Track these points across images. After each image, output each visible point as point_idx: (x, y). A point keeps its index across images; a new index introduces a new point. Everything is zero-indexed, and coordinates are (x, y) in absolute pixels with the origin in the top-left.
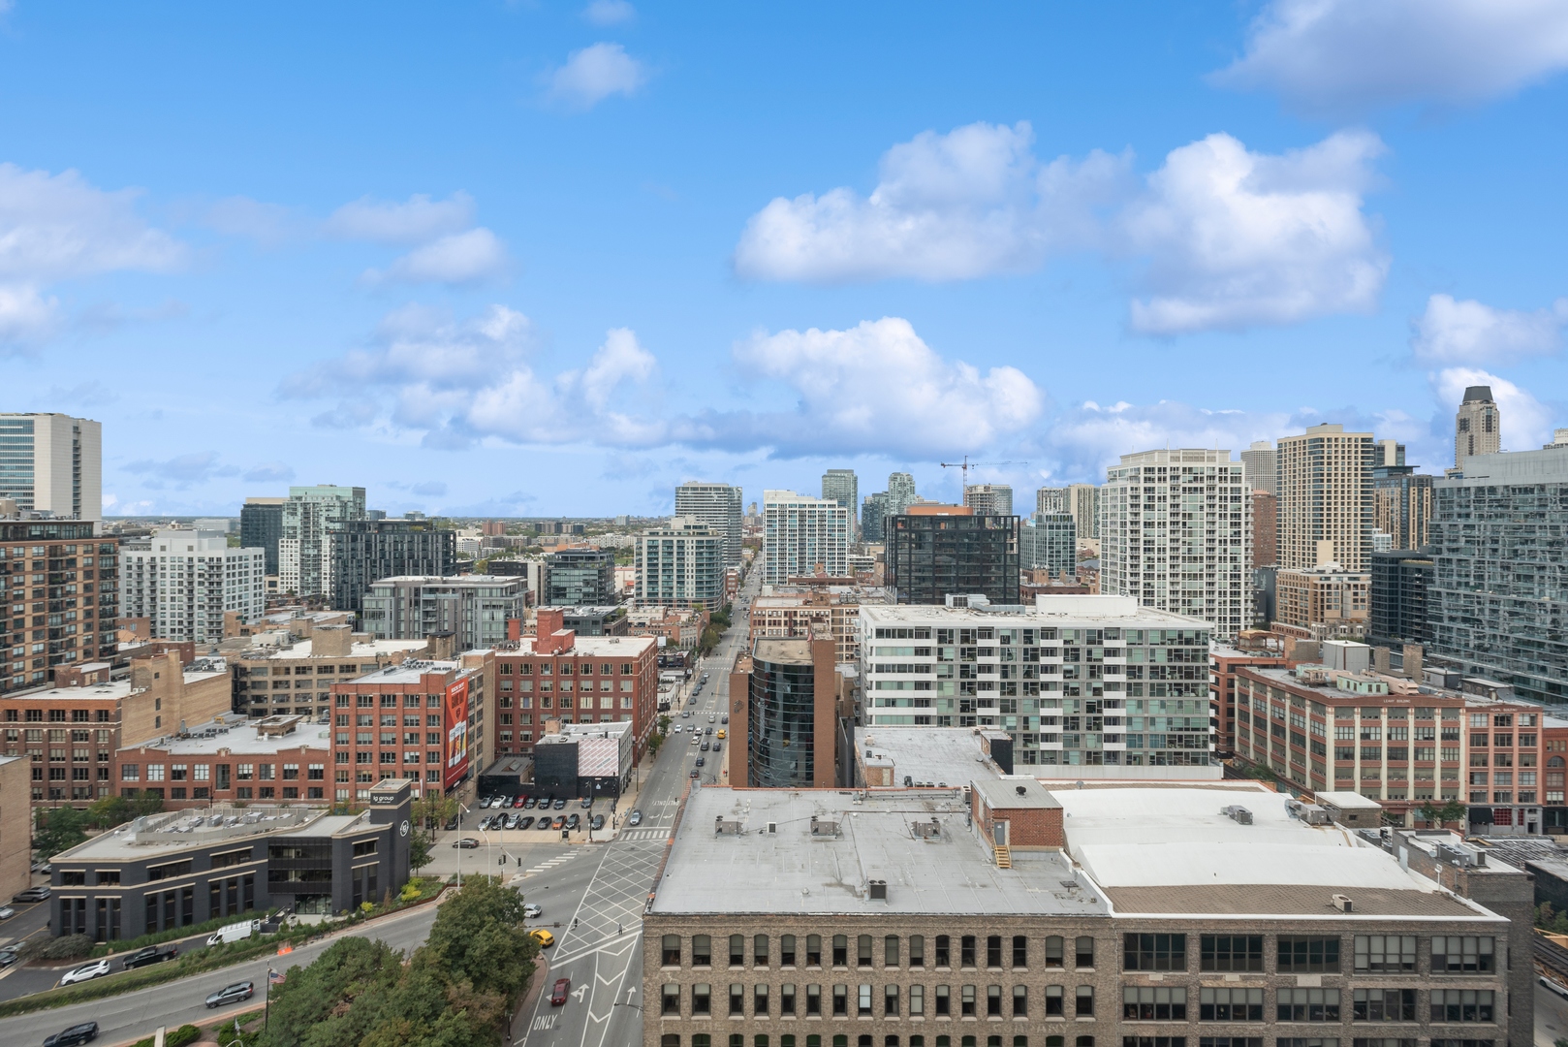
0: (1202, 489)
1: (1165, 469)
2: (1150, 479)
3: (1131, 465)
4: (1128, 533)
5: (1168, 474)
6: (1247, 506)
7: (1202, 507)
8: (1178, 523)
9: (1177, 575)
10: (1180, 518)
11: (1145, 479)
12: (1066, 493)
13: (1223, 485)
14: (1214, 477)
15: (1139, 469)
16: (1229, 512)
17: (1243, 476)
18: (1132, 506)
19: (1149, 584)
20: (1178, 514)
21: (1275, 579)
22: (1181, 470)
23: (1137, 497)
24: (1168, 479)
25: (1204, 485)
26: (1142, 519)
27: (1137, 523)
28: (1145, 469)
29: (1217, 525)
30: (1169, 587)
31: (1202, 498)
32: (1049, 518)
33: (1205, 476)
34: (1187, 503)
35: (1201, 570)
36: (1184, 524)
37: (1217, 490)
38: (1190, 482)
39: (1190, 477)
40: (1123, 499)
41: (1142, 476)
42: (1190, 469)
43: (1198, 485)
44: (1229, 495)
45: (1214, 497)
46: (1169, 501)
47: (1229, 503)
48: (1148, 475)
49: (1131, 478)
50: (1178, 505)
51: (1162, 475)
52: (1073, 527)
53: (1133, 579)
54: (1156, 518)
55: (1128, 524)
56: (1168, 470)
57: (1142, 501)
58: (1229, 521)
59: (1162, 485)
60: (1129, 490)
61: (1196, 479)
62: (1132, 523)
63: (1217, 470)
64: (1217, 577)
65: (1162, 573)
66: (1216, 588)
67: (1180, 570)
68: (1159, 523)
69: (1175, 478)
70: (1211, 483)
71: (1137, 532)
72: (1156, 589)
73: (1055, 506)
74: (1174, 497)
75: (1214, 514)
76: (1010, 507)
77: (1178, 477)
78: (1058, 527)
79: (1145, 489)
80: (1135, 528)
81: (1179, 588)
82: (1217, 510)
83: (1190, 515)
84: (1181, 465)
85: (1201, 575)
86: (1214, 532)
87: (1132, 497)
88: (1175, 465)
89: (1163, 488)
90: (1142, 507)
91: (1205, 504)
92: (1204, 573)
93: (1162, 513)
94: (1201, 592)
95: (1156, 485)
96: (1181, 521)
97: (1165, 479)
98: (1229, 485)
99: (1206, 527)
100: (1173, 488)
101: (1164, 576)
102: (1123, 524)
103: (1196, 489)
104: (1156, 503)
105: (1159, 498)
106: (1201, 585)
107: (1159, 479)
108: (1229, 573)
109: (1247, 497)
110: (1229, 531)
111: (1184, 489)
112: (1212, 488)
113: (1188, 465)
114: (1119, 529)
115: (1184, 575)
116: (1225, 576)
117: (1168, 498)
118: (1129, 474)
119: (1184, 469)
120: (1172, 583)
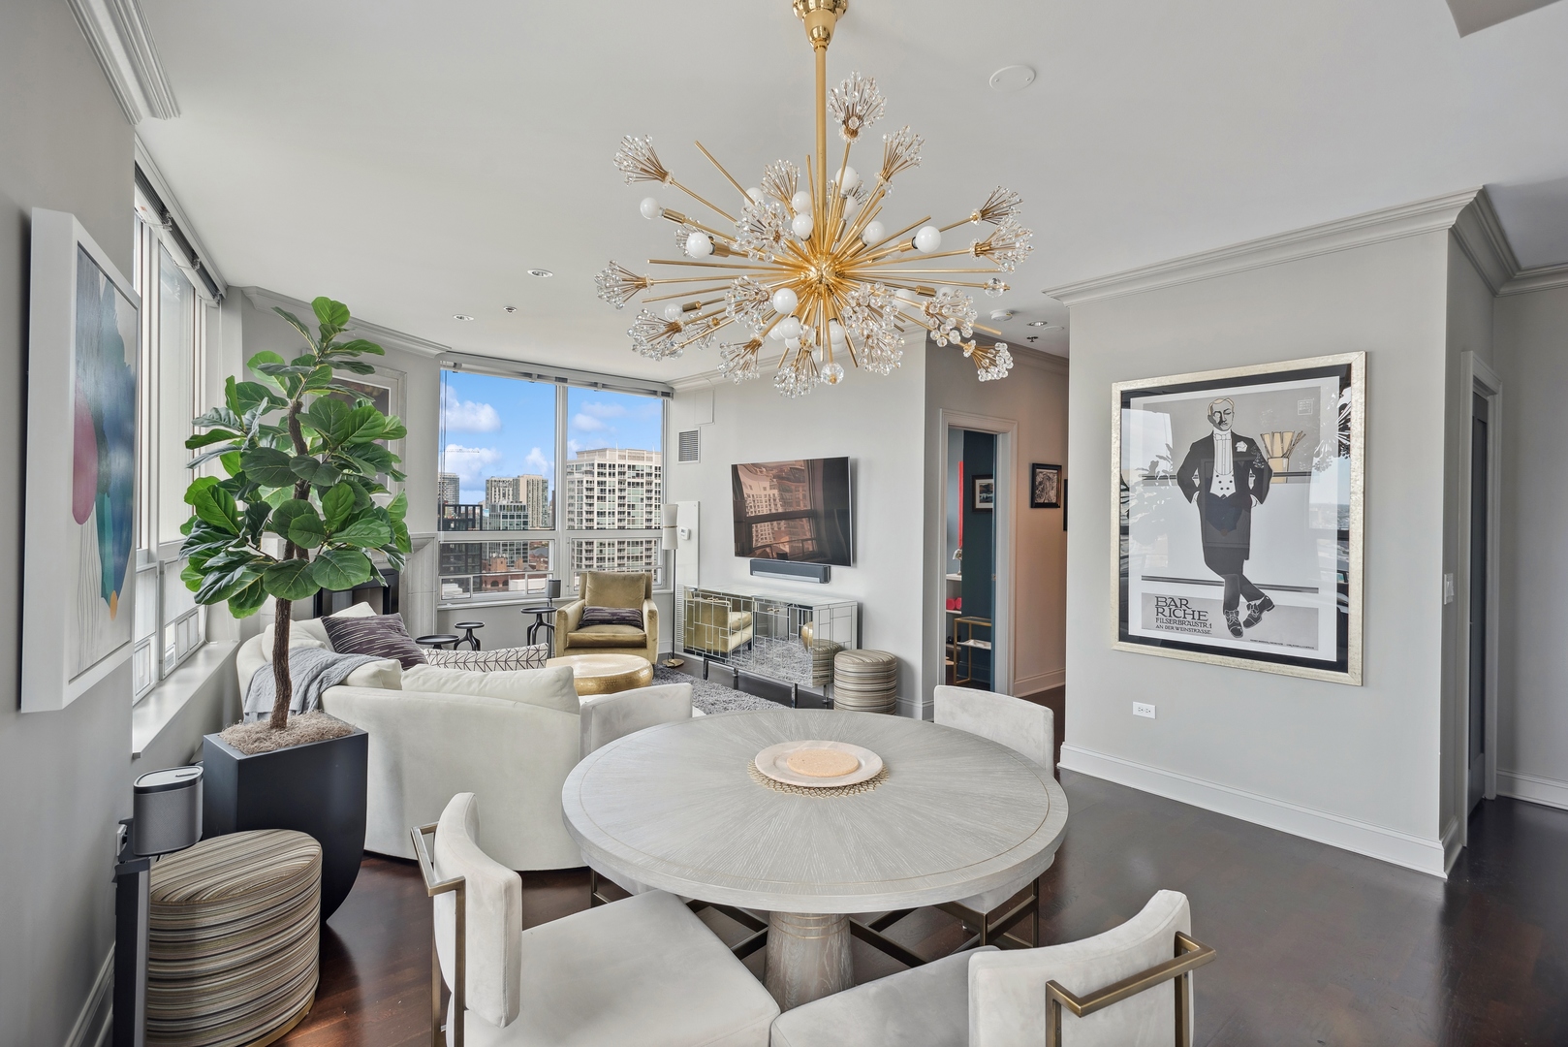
0: (642, 483)
1: (614, 465)
2: (602, 473)
3: (586, 459)
4: (584, 521)
5: (617, 470)
7: (642, 499)
8: (624, 513)
9: (623, 558)
10: (626, 509)
11: (599, 473)
12: (516, 483)
13: (658, 481)
14: (651, 474)
15: (593, 465)
18: (587, 497)
20: (624, 505)
22: (626, 467)
23: (591, 489)
24: (617, 474)
25: (644, 481)
26: (595, 509)
27: (591, 513)
28: (599, 465)
29: (653, 514)
31: (642, 492)
32: (503, 507)
33: (645, 473)
34: (632, 495)
35: (642, 553)
36: (629, 513)
37: (654, 484)
38: (633, 477)
39: (634, 473)
40: (580, 492)
41: (596, 470)
42: (634, 466)
43: (639, 480)
45: (651, 491)
46: (617, 493)
48: (600, 470)
49: (586, 472)
50: (624, 498)
51: (612, 471)
52: (526, 516)
53: (588, 563)
54: (607, 507)
55: (584, 513)
56: (617, 466)
57: (596, 493)
59: (612, 479)
60: (585, 482)
61: (638, 475)
62: (587, 512)
63: (653, 468)
65: (611, 556)
67: (625, 554)
68: (609, 513)
69: (622, 473)
70: (649, 479)
71: (592, 520)
73: (504, 496)
74: (621, 490)
75: (651, 505)
76: (456, 496)
77: (624, 473)
78: (512, 517)
79: (598, 483)
80: (590, 517)
82: (653, 502)
83: (633, 506)
84: (628, 462)
85: (641, 557)
86: (651, 520)
87: (587, 489)
88: (622, 462)
89: (612, 482)
90: (596, 498)
91: (644, 497)
92: (644, 555)
93: (611, 504)
95: (607, 479)
97: (614, 474)
99: (645, 516)
100: (620, 483)
101: (613, 559)
102: (580, 514)
103: (638, 484)
104: (607, 495)
105: (610, 491)
107: (610, 474)
111: (629, 483)
112: (650, 483)
113: (632, 463)
114: (576, 518)
115: (628, 558)
117: (617, 491)
118: (584, 469)
119: (629, 466)
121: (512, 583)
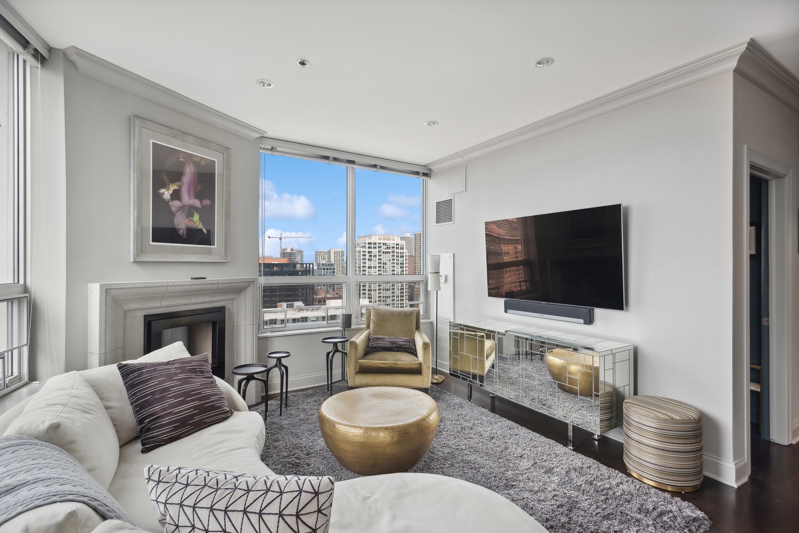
0: (390, 252)
1: (376, 243)
3: (362, 240)
4: (362, 271)
5: (377, 245)
6: (406, 260)
7: (390, 260)
8: (381, 267)
9: (381, 289)
10: (382, 265)
12: (329, 253)
13: (398, 251)
14: (394, 247)
15: (366, 243)
16: (400, 262)
17: (405, 247)
18: (363, 259)
19: (370, 294)
20: (381, 263)
21: (414, 290)
25: (391, 251)
26: (367, 265)
27: (365, 267)
28: (368, 243)
29: (395, 267)
30: (378, 295)
31: (389, 256)
32: (323, 265)
33: (391, 247)
34: (385, 258)
35: (390, 287)
36: (383, 267)
37: (395, 253)
38: (385, 249)
39: (385, 247)
40: (359, 256)
41: (367, 246)
42: (386, 243)
43: (388, 250)
44: (400, 255)
45: (394, 256)
46: (378, 257)
47: (400, 258)
48: (369, 246)
49: (362, 247)
50: (381, 259)
51: (375, 246)
52: (334, 269)
53: (364, 292)
54: (372, 264)
57: (367, 257)
58: (400, 266)
59: (375, 250)
60: (362, 252)
61: (387, 248)
62: (363, 267)
63: (395, 244)
64: (395, 290)
65: (375, 289)
66: (395, 294)
67: (382, 287)
68: (374, 267)
70: (393, 250)
71: (365, 271)
72: (373, 296)
73: (324, 259)
74: (379, 255)
75: (394, 263)
76: (302, 259)
77: (381, 247)
78: (327, 269)
79: (368, 252)
80: (364, 269)
81: (382, 295)
82: (395, 261)
83: (386, 263)
84: (382, 242)
85: (390, 289)
86: (394, 270)
87: (363, 255)
88: (380, 242)
89: (375, 251)
90: (367, 259)
91: (391, 259)
93: (375, 263)
94: (390, 296)
95: (372, 250)
96: (382, 266)
97: (376, 248)
98: (400, 251)
99: (391, 269)
100: (379, 252)
102: (360, 267)
103: (388, 252)
104: (373, 258)
105: (374, 256)
106: (389, 293)
107: (374, 248)
108: (400, 288)
109: (406, 256)
110: (400, 270)
111: (383, 252)
112: (393, 252)
113: (385, 242)
114: (357, 270)
115: (383, 289)
116: (398, 289)
117: (377, 256)
118: (361, 245)
119: (383, 243)
120: (379, 293)
121: (327, 301)
